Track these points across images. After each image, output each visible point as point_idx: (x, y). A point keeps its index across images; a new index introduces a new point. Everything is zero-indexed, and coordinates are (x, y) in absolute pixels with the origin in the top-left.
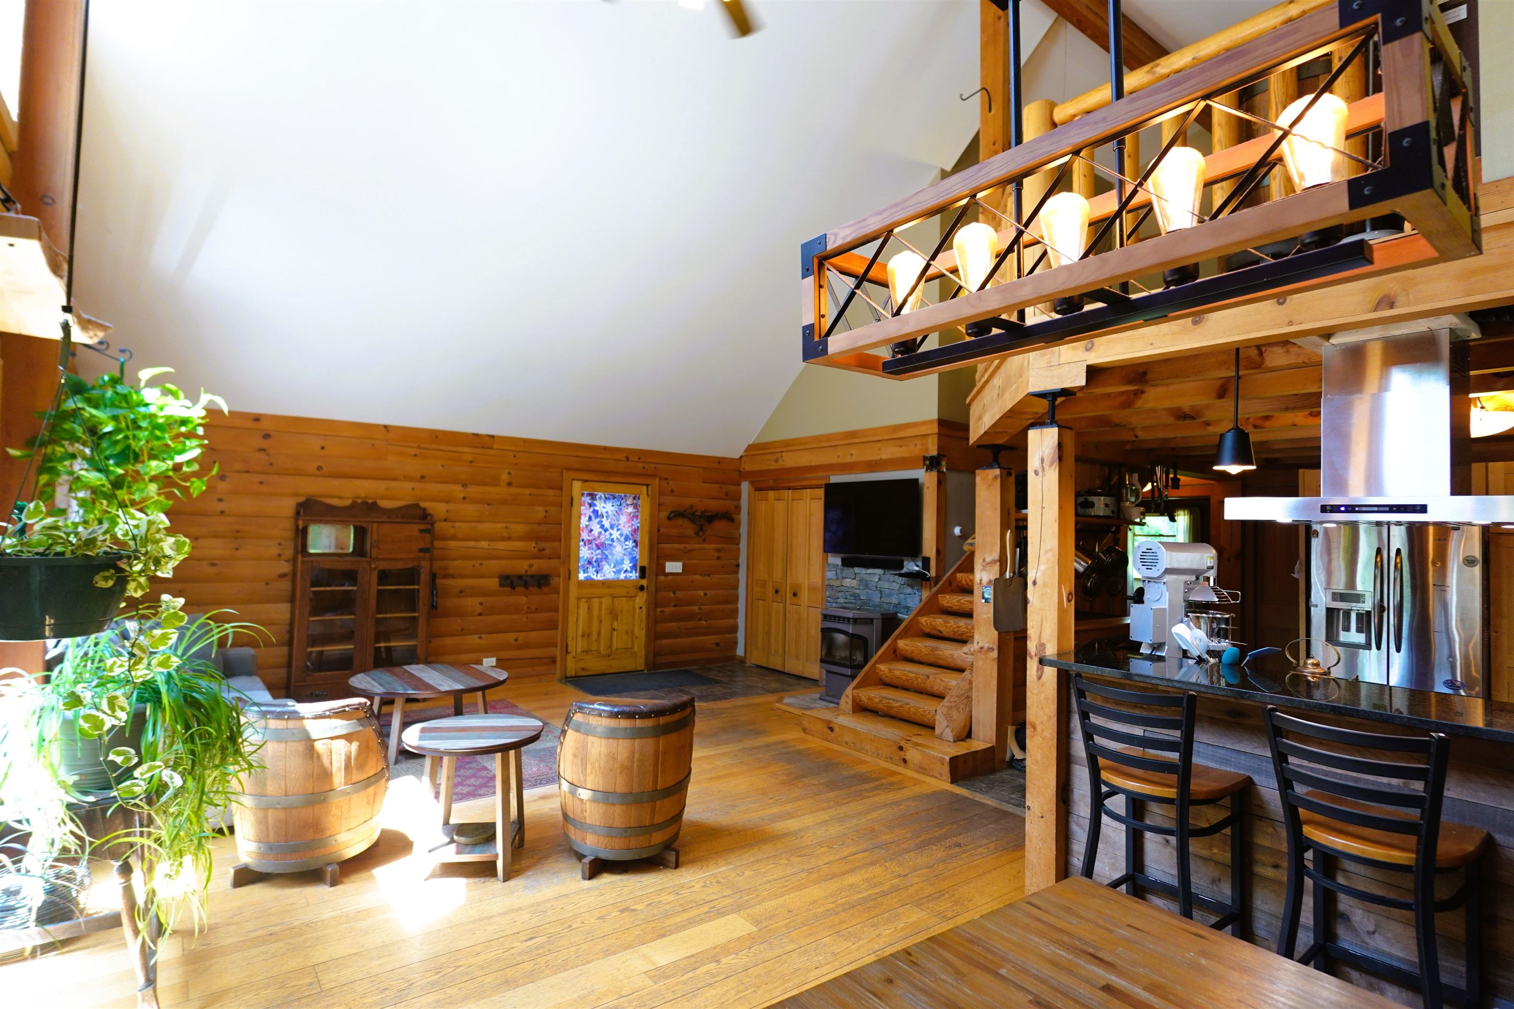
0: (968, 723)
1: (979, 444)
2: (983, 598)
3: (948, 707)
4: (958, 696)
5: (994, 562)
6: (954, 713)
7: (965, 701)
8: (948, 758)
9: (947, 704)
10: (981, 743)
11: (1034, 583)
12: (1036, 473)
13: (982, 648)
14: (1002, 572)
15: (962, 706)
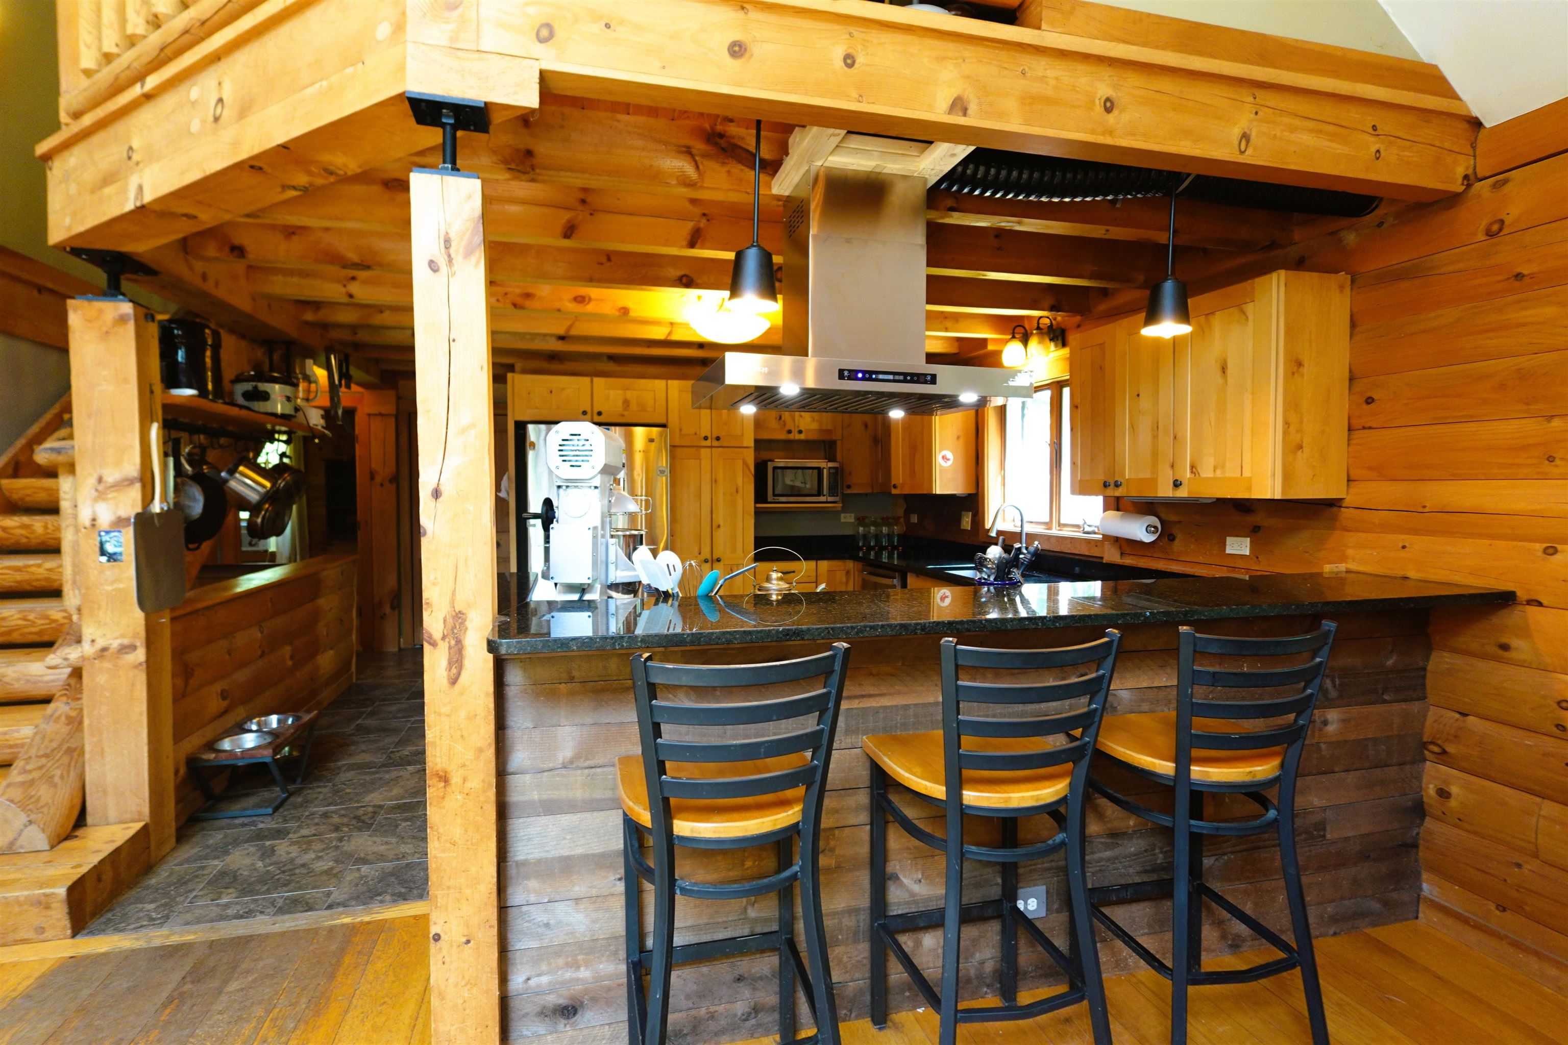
0: (78, 802)
1: (79, 244)
2: (103, 552)
3: (22, 784)
4: (46, 756)
5: (128, 482)
6: (44, 792)
7: (66, 760)
8: (62, 891)
9: (20, 779)
10: (117, 828)
11: (437, 494)
12: (433, 266)
13: (104, 649)
14: (148, 498)
15: (58, 772)
